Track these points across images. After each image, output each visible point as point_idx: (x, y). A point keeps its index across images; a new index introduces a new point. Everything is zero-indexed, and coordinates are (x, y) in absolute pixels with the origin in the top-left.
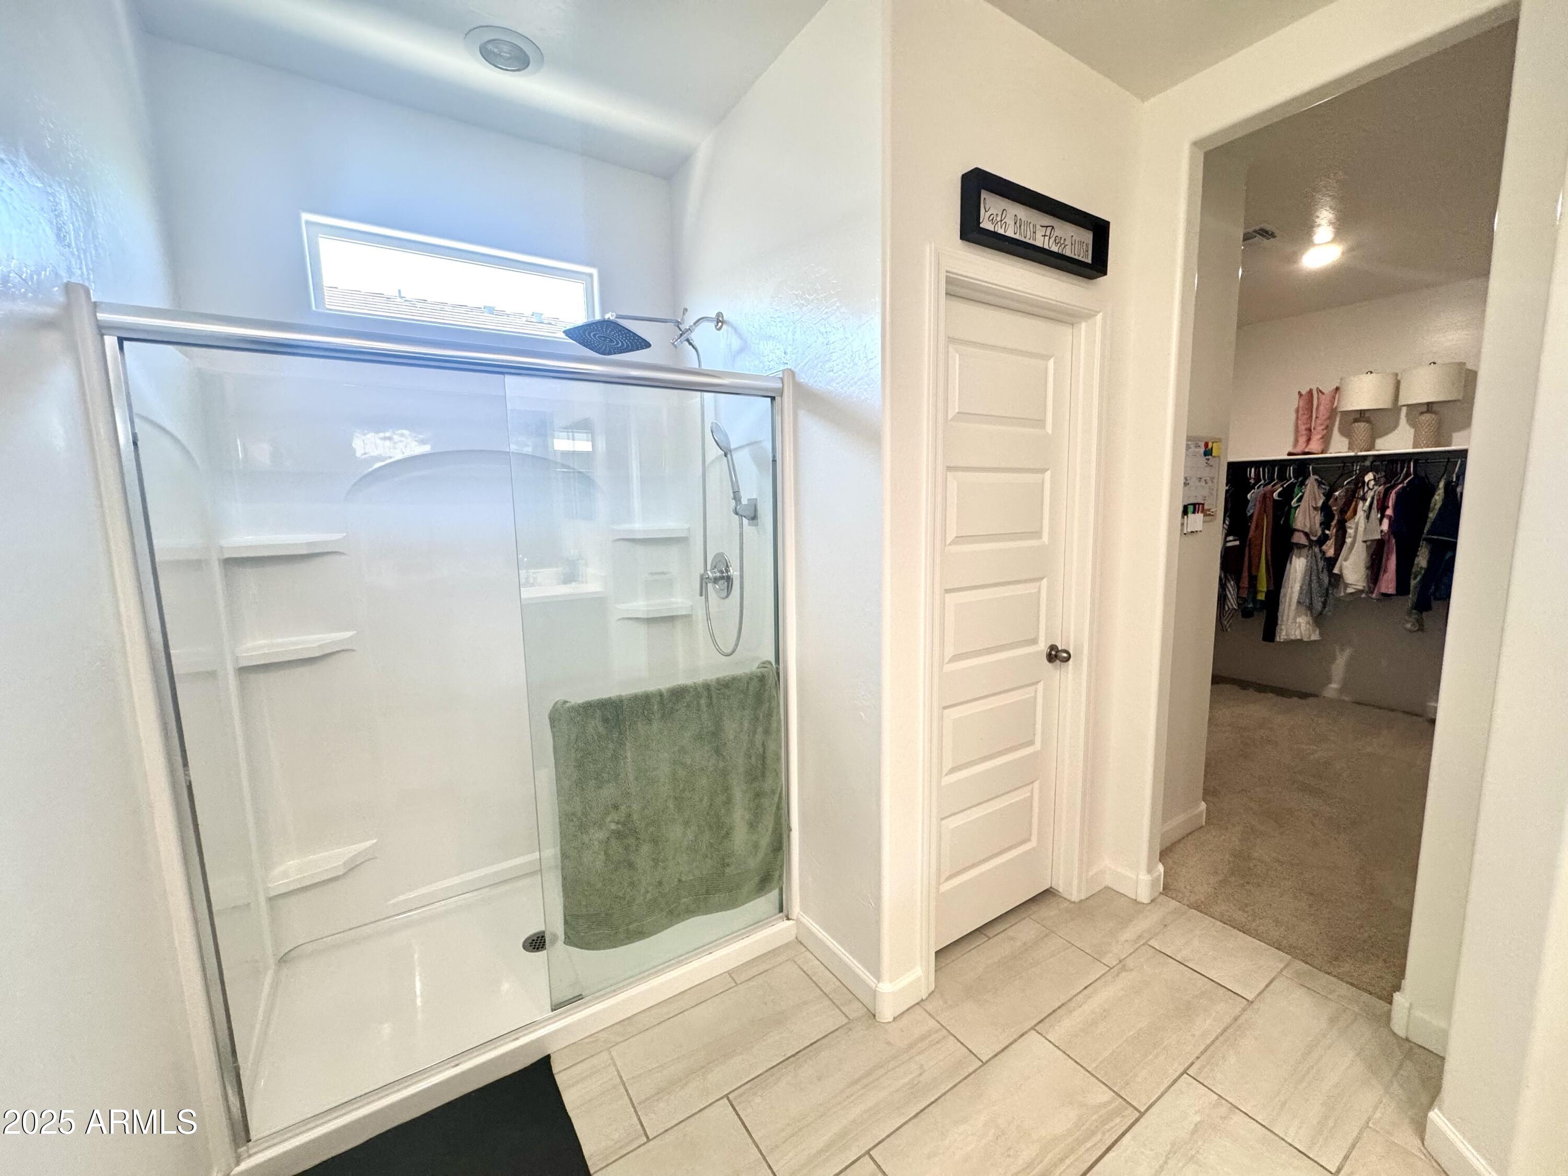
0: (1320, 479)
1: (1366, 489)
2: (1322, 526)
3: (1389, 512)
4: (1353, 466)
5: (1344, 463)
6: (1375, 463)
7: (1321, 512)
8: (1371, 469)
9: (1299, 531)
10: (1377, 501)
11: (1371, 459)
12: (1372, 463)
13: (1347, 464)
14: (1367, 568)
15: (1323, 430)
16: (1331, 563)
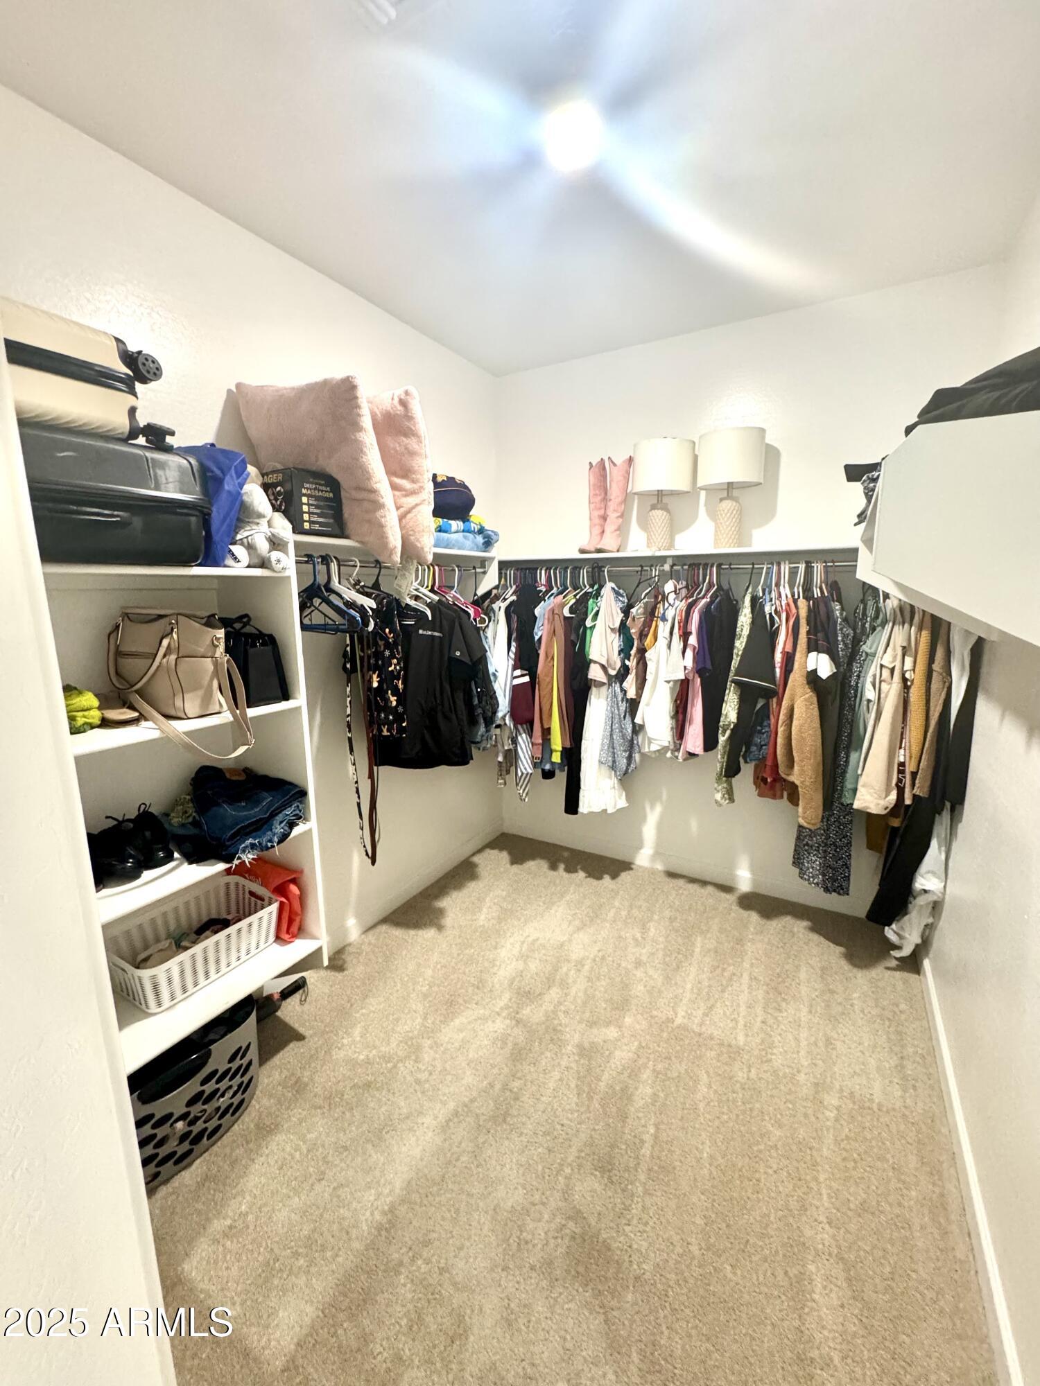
0: (616, 588)
1: (667, 605)
2: (622, 655)
3: (693, 640)
4: (651, 570)
5: (642, 566)
6: (675, 568)
7: (620, 636)
8: (672, 575)
9: (595, 662)
10: (679, 623)
11: (670, 561)
12: (672, 567)
13: (645, 568)
14: (672, 718)
15: (618, 517)
16: (633, 705)
